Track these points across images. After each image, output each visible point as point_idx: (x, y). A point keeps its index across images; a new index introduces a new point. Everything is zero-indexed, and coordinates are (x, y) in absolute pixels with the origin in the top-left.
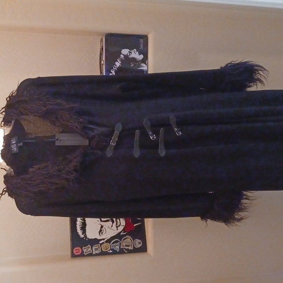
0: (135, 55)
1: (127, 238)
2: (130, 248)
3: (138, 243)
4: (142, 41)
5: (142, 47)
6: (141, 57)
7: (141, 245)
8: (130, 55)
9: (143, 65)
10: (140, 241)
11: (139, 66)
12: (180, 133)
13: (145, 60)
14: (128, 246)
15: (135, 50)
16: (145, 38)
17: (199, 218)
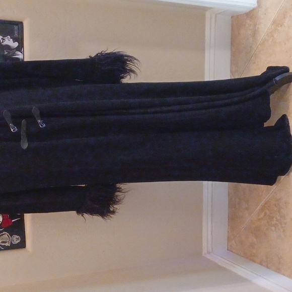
0: (9, 42)
1: (4, 234)
2: (7, 244)
3: (16, 239)
4: (16, 27)
5: (16, 35)
6: (16, 44)
7: (18, 241)
8: (3, 42)
9: (18, 53)
10: (18, 237)
11: (14, 54)
12: (44, 125)
13: (20, 48)
14: (5, 242)
15: (9, 37)
16: (20, 24)
17: (75, 212)
